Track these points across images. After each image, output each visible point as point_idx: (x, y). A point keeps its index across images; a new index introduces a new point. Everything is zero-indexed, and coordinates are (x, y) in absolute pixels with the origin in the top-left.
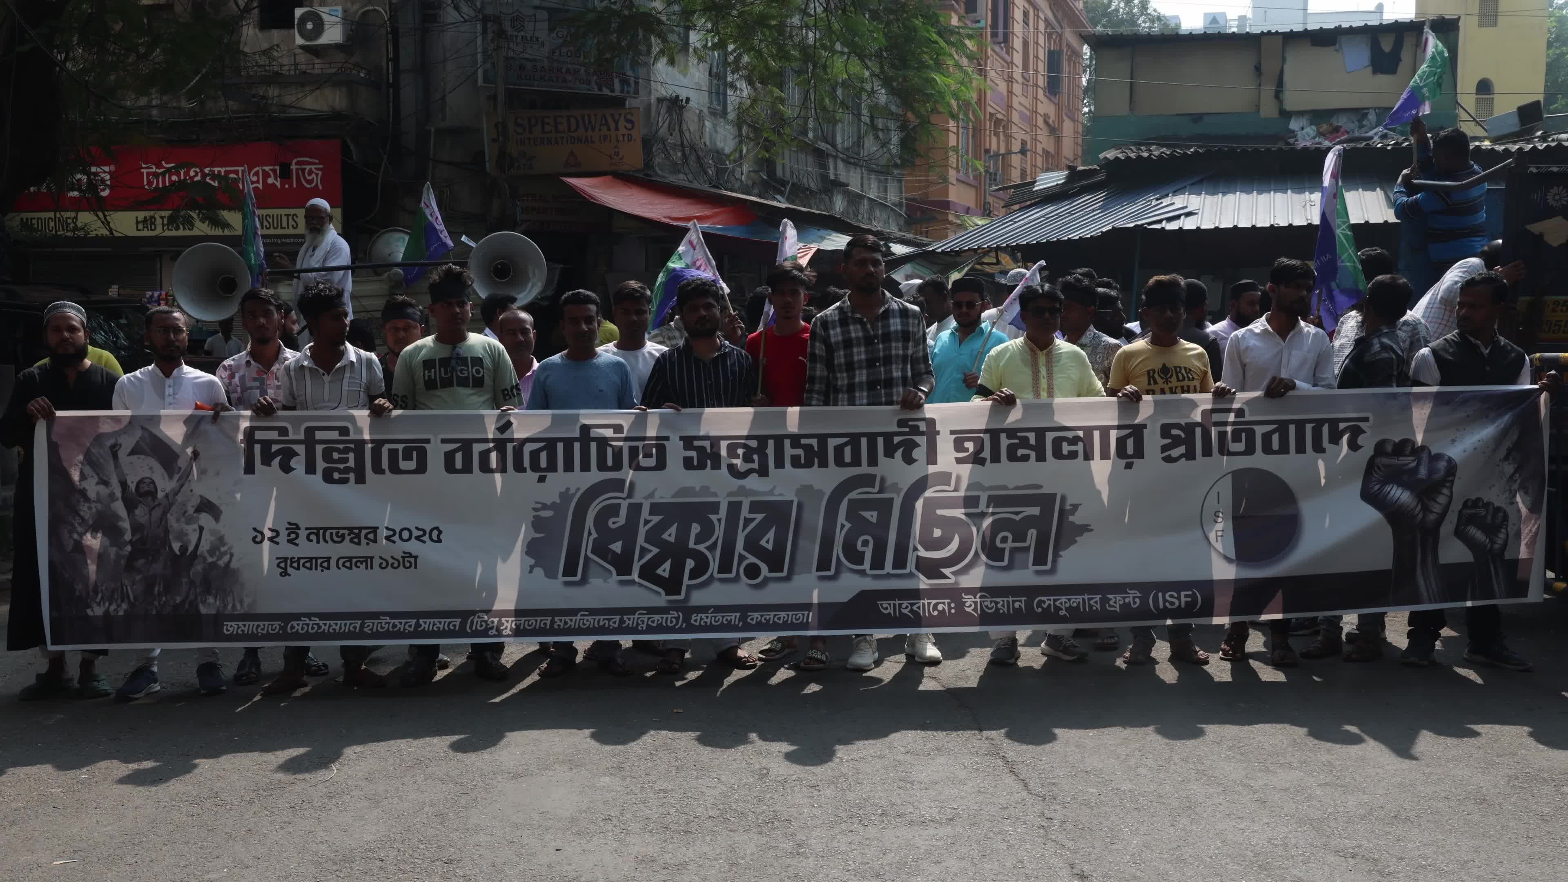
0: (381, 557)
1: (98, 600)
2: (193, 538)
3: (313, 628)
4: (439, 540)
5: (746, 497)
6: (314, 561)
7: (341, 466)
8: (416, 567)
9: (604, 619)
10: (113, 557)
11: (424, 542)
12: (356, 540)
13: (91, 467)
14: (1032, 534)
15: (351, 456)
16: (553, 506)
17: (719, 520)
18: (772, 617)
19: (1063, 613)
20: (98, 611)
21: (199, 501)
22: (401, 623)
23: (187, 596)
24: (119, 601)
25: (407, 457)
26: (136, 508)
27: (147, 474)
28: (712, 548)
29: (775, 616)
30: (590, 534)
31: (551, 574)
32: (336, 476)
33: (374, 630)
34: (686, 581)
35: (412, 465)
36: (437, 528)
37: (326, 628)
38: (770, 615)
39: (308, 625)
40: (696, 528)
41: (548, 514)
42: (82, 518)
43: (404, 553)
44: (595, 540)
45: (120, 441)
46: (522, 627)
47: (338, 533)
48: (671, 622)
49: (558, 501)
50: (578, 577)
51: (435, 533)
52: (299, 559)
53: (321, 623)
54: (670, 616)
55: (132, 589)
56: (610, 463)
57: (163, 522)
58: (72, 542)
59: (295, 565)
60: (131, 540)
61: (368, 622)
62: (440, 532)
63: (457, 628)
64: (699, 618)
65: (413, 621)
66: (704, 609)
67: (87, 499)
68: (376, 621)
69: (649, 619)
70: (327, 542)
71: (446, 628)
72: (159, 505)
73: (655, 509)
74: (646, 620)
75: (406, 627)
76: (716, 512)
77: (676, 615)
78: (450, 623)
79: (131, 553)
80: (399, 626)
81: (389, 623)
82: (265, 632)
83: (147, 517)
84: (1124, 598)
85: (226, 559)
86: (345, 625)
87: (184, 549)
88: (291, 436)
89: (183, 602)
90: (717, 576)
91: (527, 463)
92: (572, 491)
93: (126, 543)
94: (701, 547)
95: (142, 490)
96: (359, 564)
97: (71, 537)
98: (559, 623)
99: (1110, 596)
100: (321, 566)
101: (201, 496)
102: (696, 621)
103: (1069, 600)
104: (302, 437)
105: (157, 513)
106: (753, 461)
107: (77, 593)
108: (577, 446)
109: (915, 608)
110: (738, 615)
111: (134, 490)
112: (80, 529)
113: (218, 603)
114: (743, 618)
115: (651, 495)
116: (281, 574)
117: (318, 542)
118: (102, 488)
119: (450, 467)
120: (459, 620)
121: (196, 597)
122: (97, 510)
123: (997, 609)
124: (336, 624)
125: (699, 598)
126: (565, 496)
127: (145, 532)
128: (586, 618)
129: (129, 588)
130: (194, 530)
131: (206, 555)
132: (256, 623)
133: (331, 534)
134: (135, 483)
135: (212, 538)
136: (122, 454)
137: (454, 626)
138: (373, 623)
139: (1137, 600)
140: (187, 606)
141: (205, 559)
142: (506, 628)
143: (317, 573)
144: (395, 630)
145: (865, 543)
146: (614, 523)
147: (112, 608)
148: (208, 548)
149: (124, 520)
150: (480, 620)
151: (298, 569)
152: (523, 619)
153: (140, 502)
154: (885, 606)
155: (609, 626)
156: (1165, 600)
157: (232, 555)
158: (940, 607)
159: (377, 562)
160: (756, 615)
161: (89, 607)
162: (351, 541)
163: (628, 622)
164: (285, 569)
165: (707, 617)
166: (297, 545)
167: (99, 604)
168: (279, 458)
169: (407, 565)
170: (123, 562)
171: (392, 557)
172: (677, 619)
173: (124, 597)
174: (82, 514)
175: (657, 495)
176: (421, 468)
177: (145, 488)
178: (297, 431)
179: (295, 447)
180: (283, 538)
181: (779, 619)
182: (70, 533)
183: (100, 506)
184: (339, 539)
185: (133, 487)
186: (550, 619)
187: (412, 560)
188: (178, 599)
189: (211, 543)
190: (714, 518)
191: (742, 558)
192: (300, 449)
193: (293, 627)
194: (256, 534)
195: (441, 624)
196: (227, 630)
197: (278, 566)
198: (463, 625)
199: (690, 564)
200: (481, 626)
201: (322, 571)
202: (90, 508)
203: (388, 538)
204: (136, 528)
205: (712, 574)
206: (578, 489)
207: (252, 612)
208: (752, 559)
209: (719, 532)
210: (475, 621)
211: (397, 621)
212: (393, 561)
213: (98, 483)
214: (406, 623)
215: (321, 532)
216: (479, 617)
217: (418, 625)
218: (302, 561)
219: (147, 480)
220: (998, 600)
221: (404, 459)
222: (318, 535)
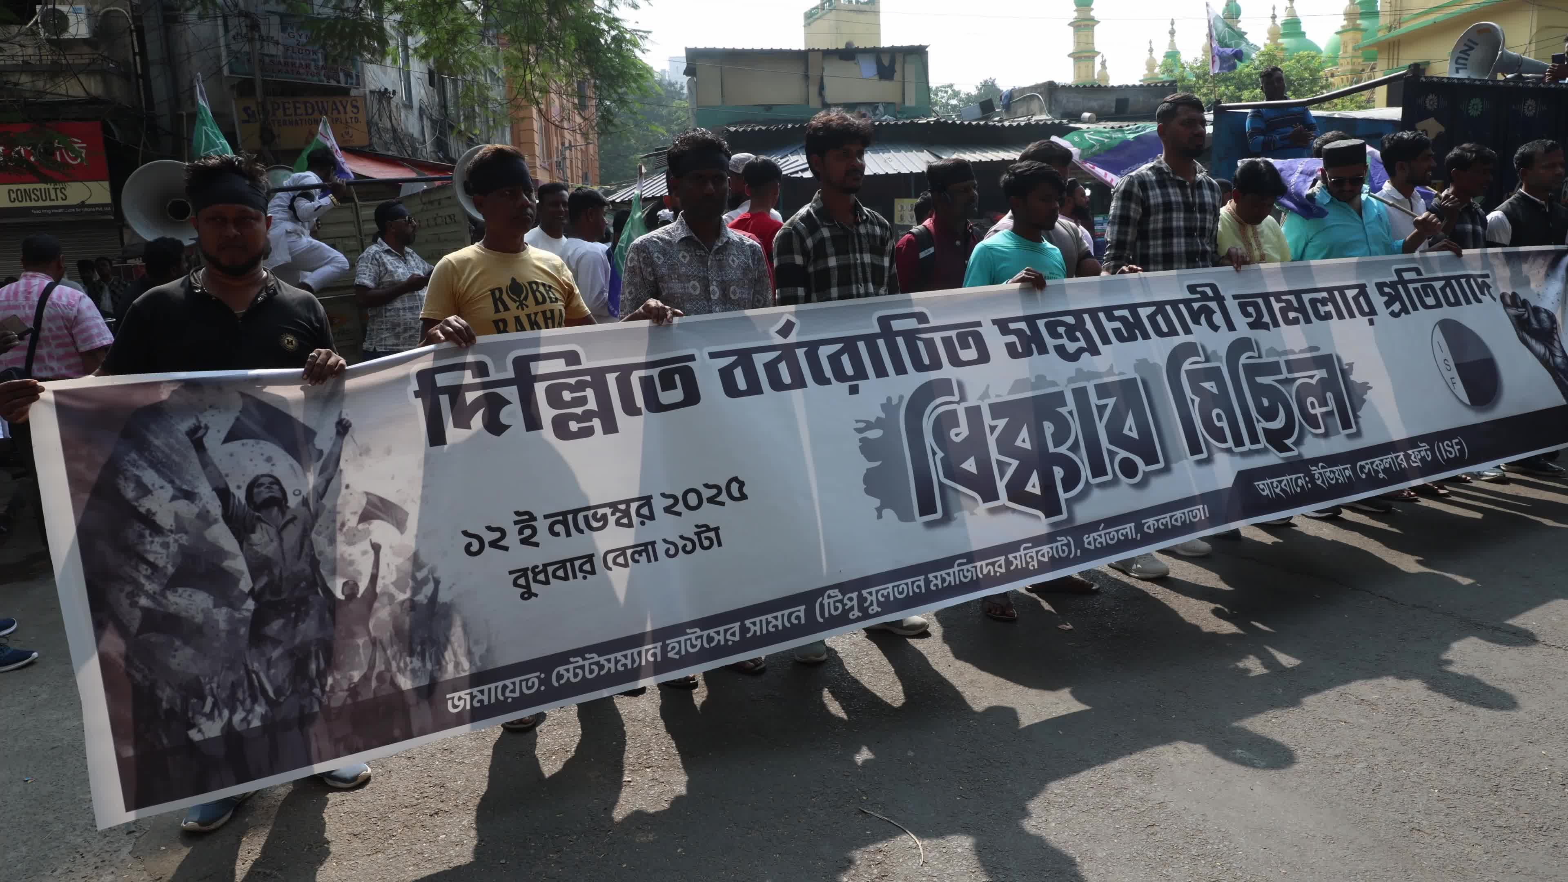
0: (665, 541)
1: (207, 709)
2: (365, 568)
3: (591, 671)
4: (744, 497)
5: (1088, 381)
6: (568, 564)
7: (579, 411)
8: (720, 544)
9: (987, 565)
10: (223, 625)
11: (722, 504)
12: (625, 521)
13: (158, 471)
14: (1329, 395)
15: (590, 393)
16: (878, 423)
17: (1071, 413)
18: (1168, 519)
19: (1381, 475)
20: (212, 729)
21: (364, 502)
22: (718, 633)
23: (371, 667)
24: (248, 702)
25: (668, 385)
26: (253, 531)
27: (263, 468)
28: (1075, 448)
29: (1171, 517)
30: (934, 453)
31: (905, 516)
32: (574, 426)
33: (683, 652)
34: (1063, 496)
35: (676, 395)
36: (735, 479)
37: (612, 665)
38: (1166, 518)
39: (582, 667)
40: (1049, 428)
41: (875, 434)
42: (153, 566)
43: (697, 526)
44: (942, 459)
45: (203, 422)
46: (892, 599)
47: (596, 514)
48: (1063, 551)
49: (883, 416)
50: (939, 515)
51: (735, 487)
52: (545, 566)
53: (602, 660)
54: (1059, 544)
55: (268, 677)
56: (927, 361)
57: (306, 549)
58: (138, 613)
59: (541, 577)
60: (252, 590)
61: (672, 642)
62: (741, 484)
63: (803, 621)
64: (1091, 539)
65: (736, 626)
66: (1093, 526)
67: (157, 530)
68: (682, 639)
69: (1037, 552)
70: (581, 532)
71: (788, 625)
72: (294, 519)
73: (997, 410)
74: (1034, 555)
75: (728, 637)
76: (1064, 404)
77: (1065, 541)
78: (790, 615)
79: (256, 612)
80: (716, 638)
81: (701, 637)
82: (517, 694)
83: (275, 544)
84: (1419, 452)
85: (428, 590)
86: (639, 654)
87: (351, 587)
88: (494, 376)
89: (366, 678)
90: (1093, 481)
91: (828, 373)
92: (895, 401)
93: (244, 597)
94: (1063, 450)
95: (259, 500)
96: (636, 556)
97: (134, 604)
98: (935, 582)
99: (1410, 452)
100: (581, 570)
101: (367, 494)
102: (1089, 543)
103: (1382, 460)
104: (510, 374)
105: (292, 534)
106: (1078, 340)
107: (165, 705)
108: (881, 343)
109: (1283, 485)
110: (1132, 525)
111: (243, 501)
112: (150, 587)
113: (429, 666)
114: (1139, 528)
115: (985, 395)
116: (522, 596)
117: (568, 534)
118: (182, 506)
119: (731, 390)
120: (803, 608)
121: (388, 663)
122: (181, 546)
123: (1337, 479)
124: (625, 657)
125: (1084, 513)
126: (888, 407)
127: (276, 571)
128: (965, 567)
129: (262, 675)
130: (364, 553)
131: (393, 590)
132: (500, 684)
133: (586, 518)
134: (244, 488)
135: (400, 561)
136: (213, 441)
137: (798, 618)
138: (679, 642)
139: (1429, 453)
140: (374, 684)
141: (392, 597)
142: (871, 604)
143: (576, 584)
144: (712, 645)
145: (1219, 417)
146: (957, 435)
147: (238, 717)
148: (394, 578)
149: (234, 557)
150: (832, 601)
151: (547, 582)
152: (890, 585)
153: (259, 519)
154: (1261, 486)
155: (995, 572)
156: (1446, 451)
157: (437, 582)
158: (1300, 482)
159: (661, 548)
160: (1151, 521)
161: (192, 726)
162: (618, 523)
163: (1015, 562)
164: (528, 586)
165: (1100, 536)
166: (536, 545)
167: (210, 717)
168: (480, 413)
169: (706, 543)
170: (243, 630)
171: (682, 537)
172: (1068, 545)
173: (256, 693)
174: (151, 558)
175: (992, 393)
176: (692, 397)
177: (263, 493)
178: (501, 368)
179: (501, 391)
180: (512, 539)
181: (1176, 520)
182: (132, 596)
183: (184, 539)
184: (600, 524)
185: (241, 495)
186: (922, 577)
187: (712, 534)
188: (356, 676)
189: (398, 569)
190: (1063, 410)
191: (1112, 455)
192: (511, 393)
193: (560, 677)
194: (469, 540)
195: (778, 620)
196: (455, 707)
197: (515, 584)
198: (810, 612)
199: (1058, 472)
200: (836, 609)
201: (585, 578)
202: (166, 545)
203: (668, 510)
204: (259, 565)
205: (1087, 481)
206: (901, 398)
207: (491, 667)
208: (1123, 454)
209: (1076, 427)
210: (826, 601)
211: (711, 632)
212: (684, 542)
213: (174, 498)
214: (726, 631)
215: (570, 517)
216: (829, 597)
217: (744, 630)
218: (550, 569)
219: (266, 480)
220: (1334, 469)
221: (664, 389)
222: (565, 523)
